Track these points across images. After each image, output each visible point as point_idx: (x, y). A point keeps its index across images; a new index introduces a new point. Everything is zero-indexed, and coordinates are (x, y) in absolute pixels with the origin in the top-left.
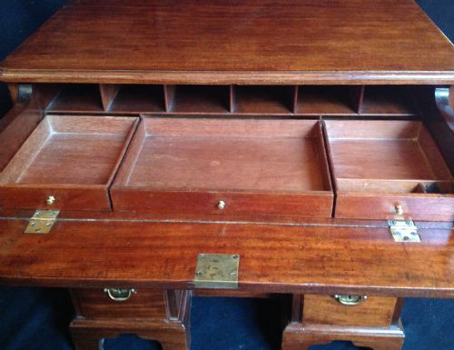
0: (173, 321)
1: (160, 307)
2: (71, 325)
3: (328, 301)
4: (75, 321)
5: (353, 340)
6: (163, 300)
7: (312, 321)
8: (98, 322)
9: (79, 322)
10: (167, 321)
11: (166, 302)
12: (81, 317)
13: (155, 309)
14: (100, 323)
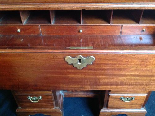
0: (56, 109)
1: (51, 104)
2: (17, 111)
3: (118, 101)
4: (18, 109)
5: (127, 114)
6: (52, 101)
7: (112, 108)
8: (27, 109)
9: (20, 109)
10: (54, 109)
11: (54, 102)
12: (20, 108)
13: (49, 105)
14: (27, 110)
